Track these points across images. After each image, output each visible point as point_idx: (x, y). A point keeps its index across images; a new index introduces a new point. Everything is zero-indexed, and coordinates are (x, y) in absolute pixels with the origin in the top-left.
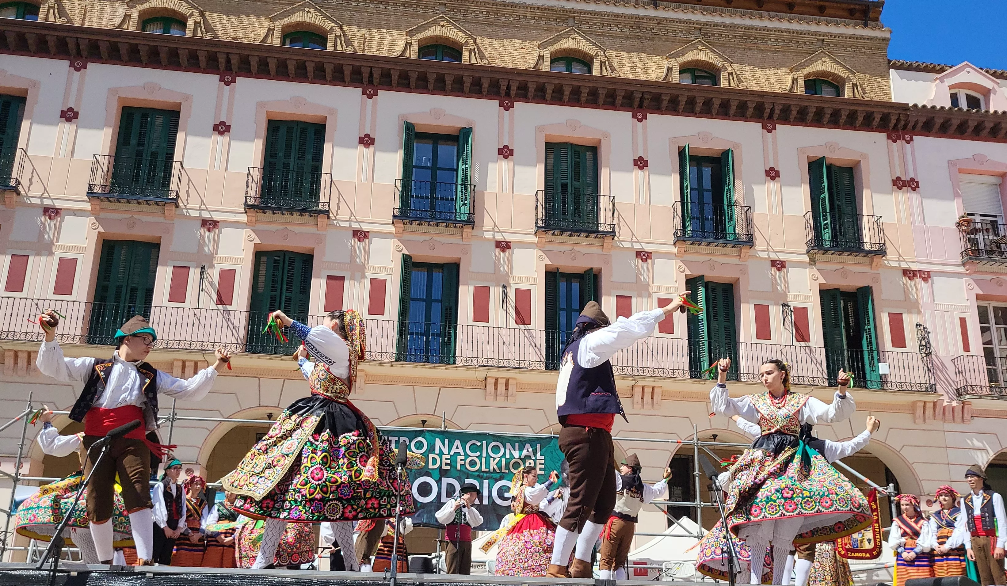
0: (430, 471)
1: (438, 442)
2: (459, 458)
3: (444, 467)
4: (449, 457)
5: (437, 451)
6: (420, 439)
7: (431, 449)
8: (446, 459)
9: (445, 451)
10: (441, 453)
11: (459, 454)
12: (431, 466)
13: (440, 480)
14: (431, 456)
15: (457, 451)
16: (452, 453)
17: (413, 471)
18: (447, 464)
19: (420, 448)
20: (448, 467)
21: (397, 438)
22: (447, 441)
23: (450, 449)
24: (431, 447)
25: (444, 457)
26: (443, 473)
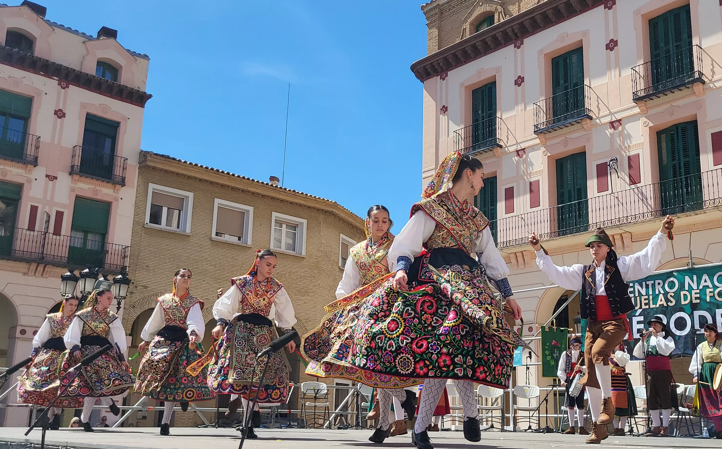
0: (683, 307)
1: (687, 279)
2: (708, 290)
3: (695, 301)
4: (698, 291)
5: (687, 288)
6: (672, 279)
7: (682, 286)
8: (696, 293)
9: (695, 286)
10: (691, 289)
11: (708, 287)
12: (683, 303)
13: (692, 313)
14: (682, 293)
15: (706, 284)
16: (701, 287)
17: (669, 308)
18: (696, 298)
19: (673, 287)
20: (698, 301)
21: (653, 282)
22: (695, 277)
23: (698, 284)
24: (681, 284)
25: (693, 292)
26: (694, 307)
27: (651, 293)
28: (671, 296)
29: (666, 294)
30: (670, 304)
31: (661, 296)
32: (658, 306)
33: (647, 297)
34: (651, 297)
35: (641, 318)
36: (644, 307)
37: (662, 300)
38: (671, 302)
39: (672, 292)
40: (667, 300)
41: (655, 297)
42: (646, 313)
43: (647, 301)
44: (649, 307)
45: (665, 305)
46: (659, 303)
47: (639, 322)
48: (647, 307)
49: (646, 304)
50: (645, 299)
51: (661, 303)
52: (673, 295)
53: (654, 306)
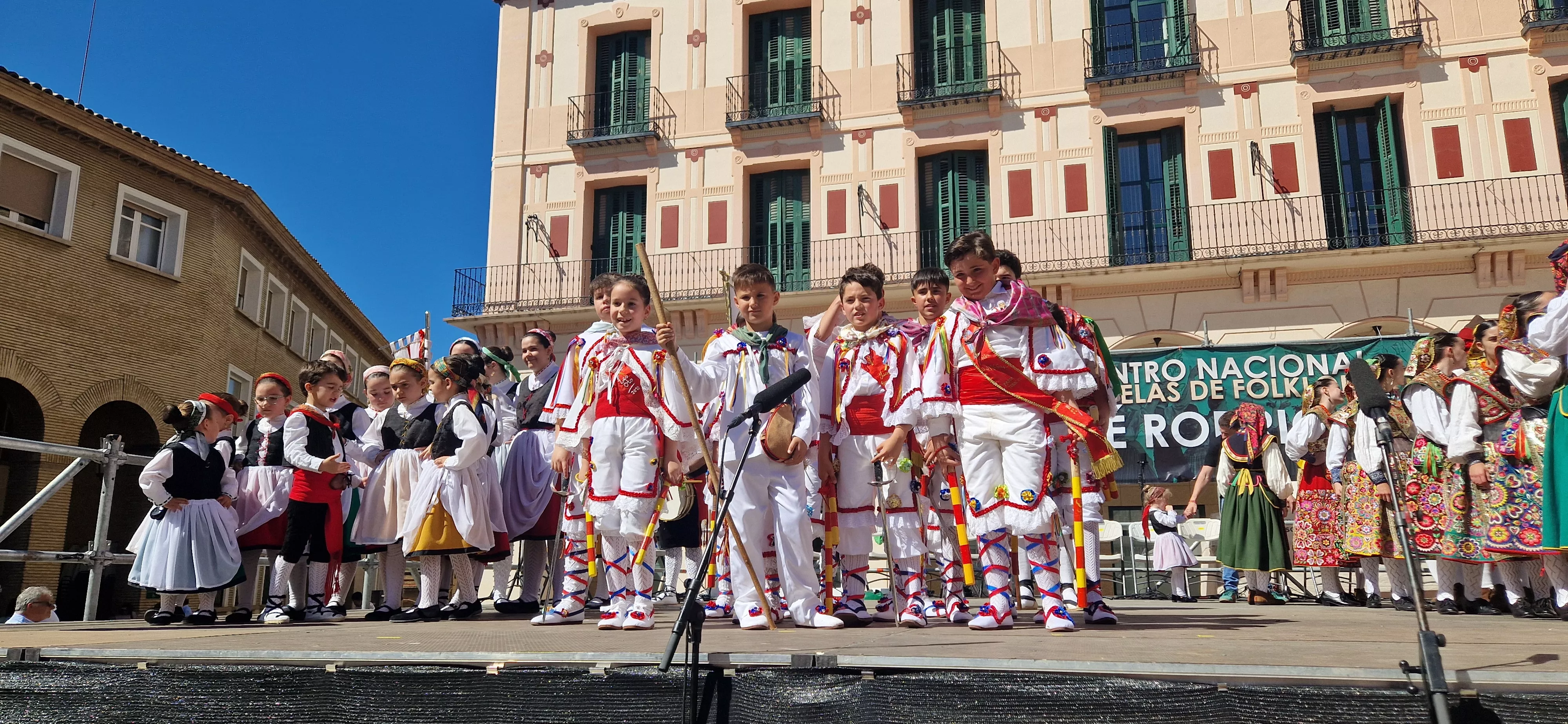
0: (1195, 404)
1: (1201, 363)
2: (1236, 382)
3: (1215, 397)
4: (1220, 382)
5: (1201, 376)
6: (1174, 361)
7: (1193, 373)
8: (1216, 385)
9: (1213, 373)
10: (1207, 378)
11: (1235, 376)
12: (1194, 397)
13: (1211, 414)
14: (1193, 383)
15: (1231, 372)
16: (1224, 377)
17: (1170, 405)
18: (1217, 392)
19: (1176, 374)
20: (1221, 396)
21: (1140, 364)
22: (1214, 361)
23: (1220, 372)
24: (1191, 371)
25: (1213, 383)
26: (1213, 405)
27: (1137, 380)
28: (1173, 387)
29: (1163, 383)
30: (1170, 398)
31: (1155, 386)
32: (1150, 401)
33: (1130, 387)
34: (1137, 387)
35: (1121, 418)
36: (1124, 401)
37: (1155, 393)
38: (1174, 396)
39: (1173, 381)
40: (1166, 393)
41: (1145, 387)
42: (1129, 410)
43: (1130, 393)
44: (1135, 401)
45: (1163, 400)
46: (1152, 396)
47: (1115, 425)
48: (1131, 401)
49: (1128, 397)
50: (1127, 390)
51: (1156, 396)
52: (1176, 385)
53: (1143, 401)
